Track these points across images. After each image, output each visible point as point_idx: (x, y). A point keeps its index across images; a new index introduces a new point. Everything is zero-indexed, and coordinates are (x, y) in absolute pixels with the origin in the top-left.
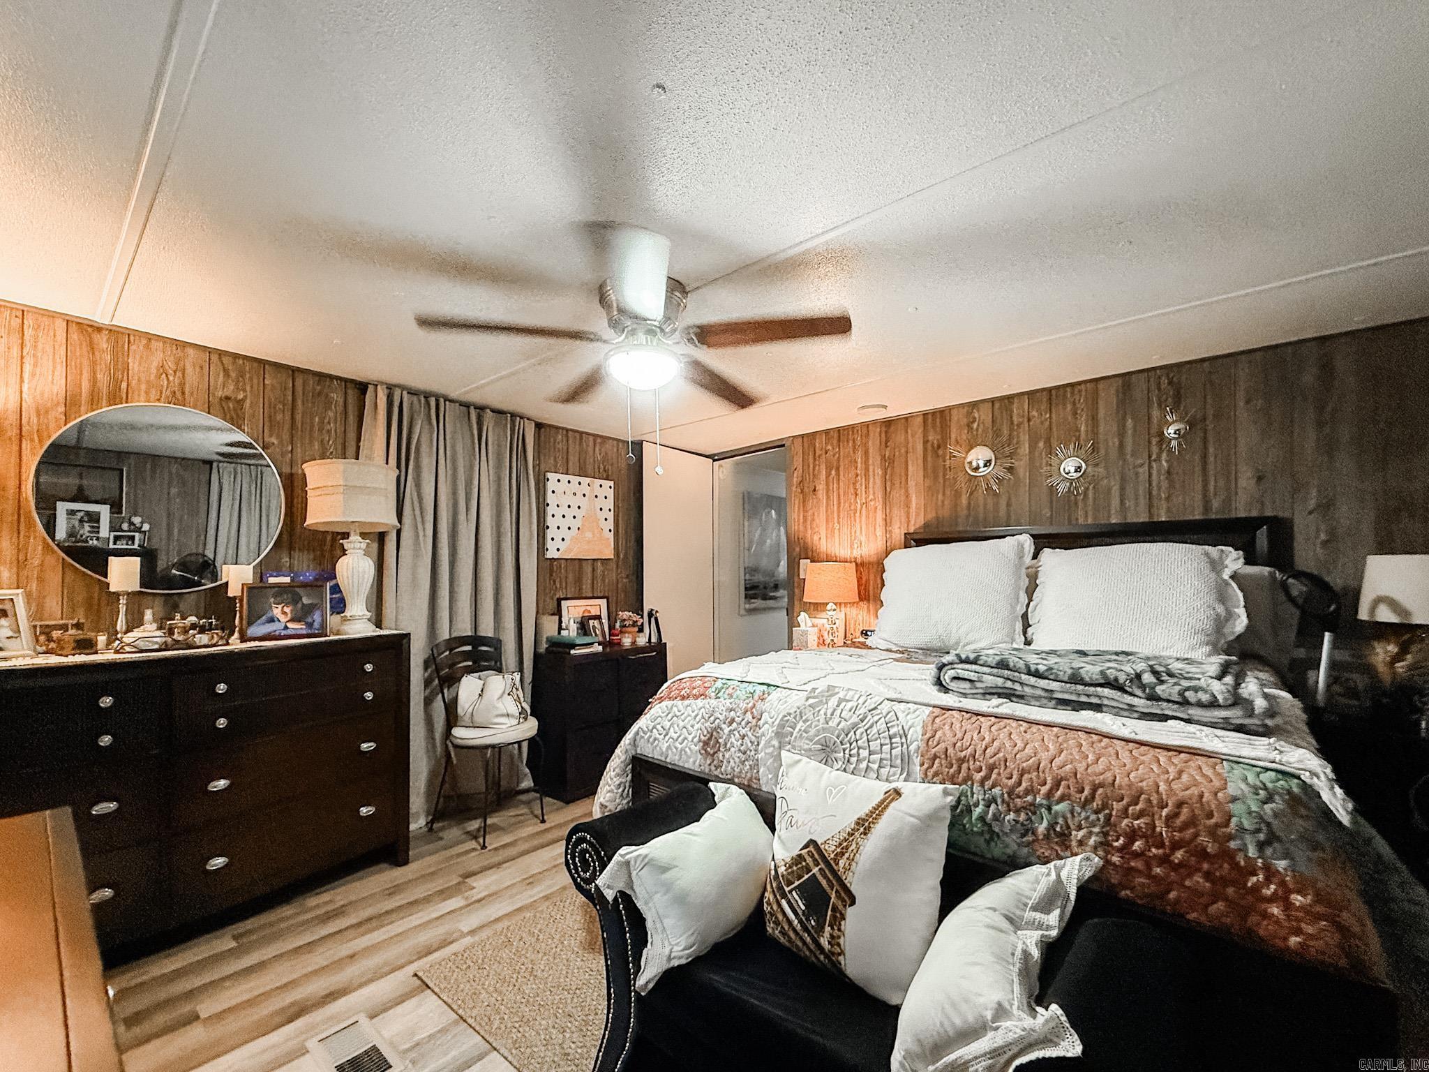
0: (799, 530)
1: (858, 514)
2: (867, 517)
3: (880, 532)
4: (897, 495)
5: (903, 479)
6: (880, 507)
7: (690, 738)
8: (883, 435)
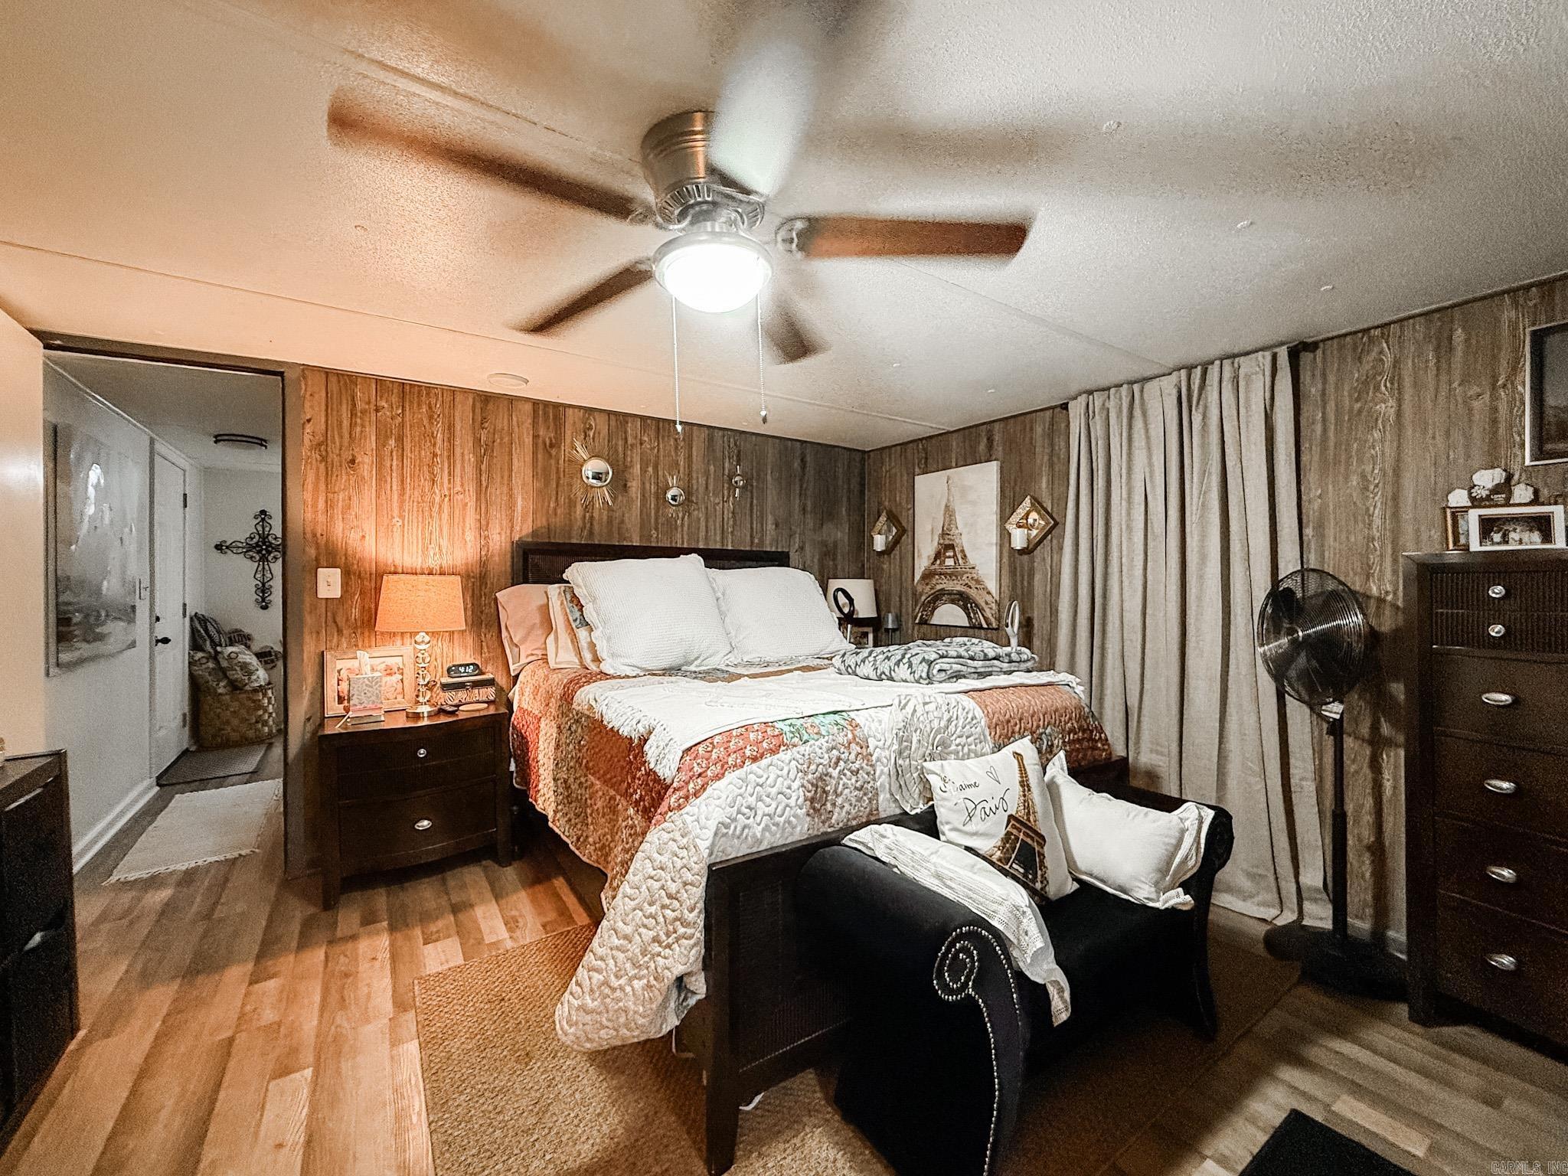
0: (315, 522)
1: (436, 509)
2: (451, 515)
3: (470, 536)
4: (497, 492)
5: (506, 474)
6: (472, 504)
7: (792, 802)
8: (478, 411)
